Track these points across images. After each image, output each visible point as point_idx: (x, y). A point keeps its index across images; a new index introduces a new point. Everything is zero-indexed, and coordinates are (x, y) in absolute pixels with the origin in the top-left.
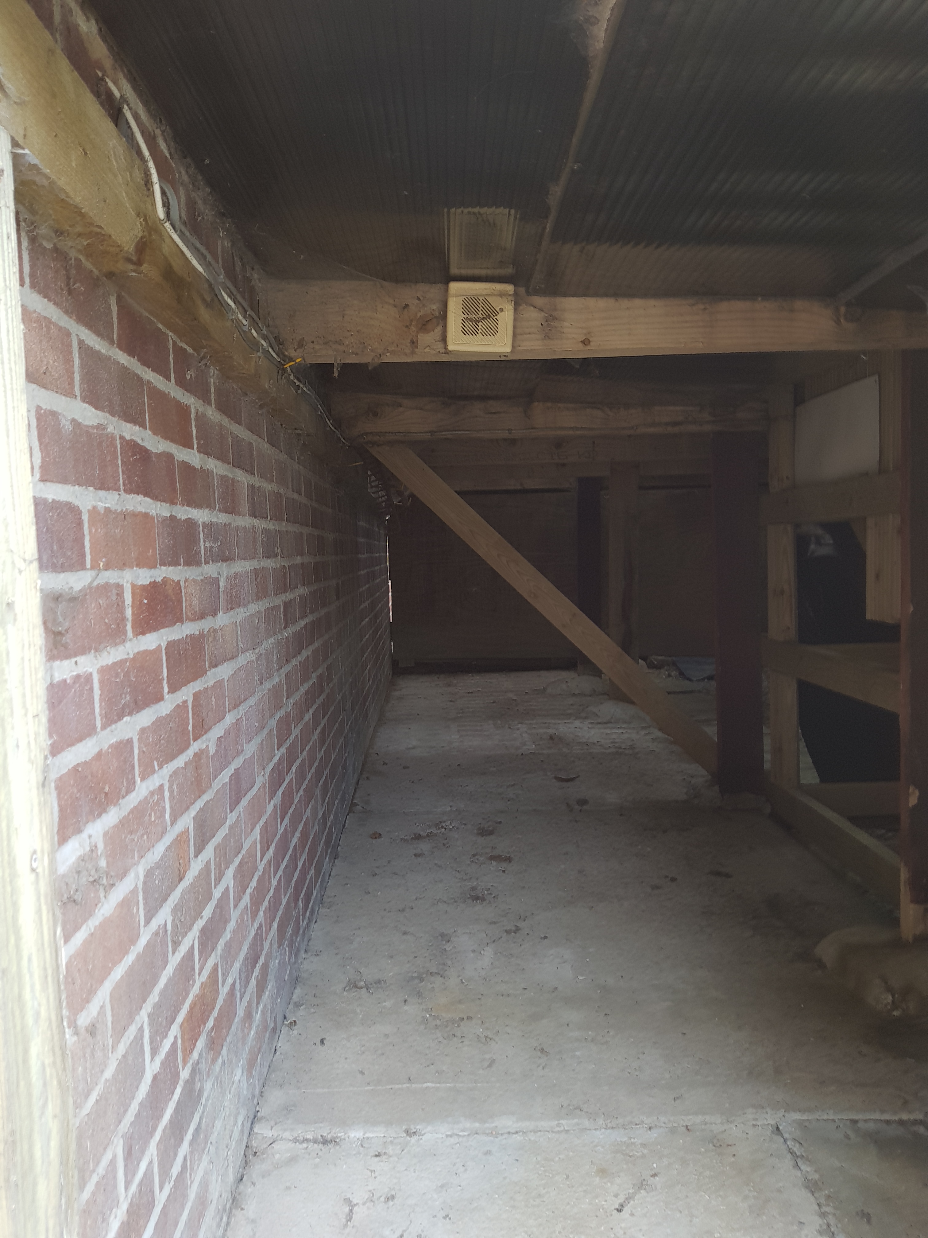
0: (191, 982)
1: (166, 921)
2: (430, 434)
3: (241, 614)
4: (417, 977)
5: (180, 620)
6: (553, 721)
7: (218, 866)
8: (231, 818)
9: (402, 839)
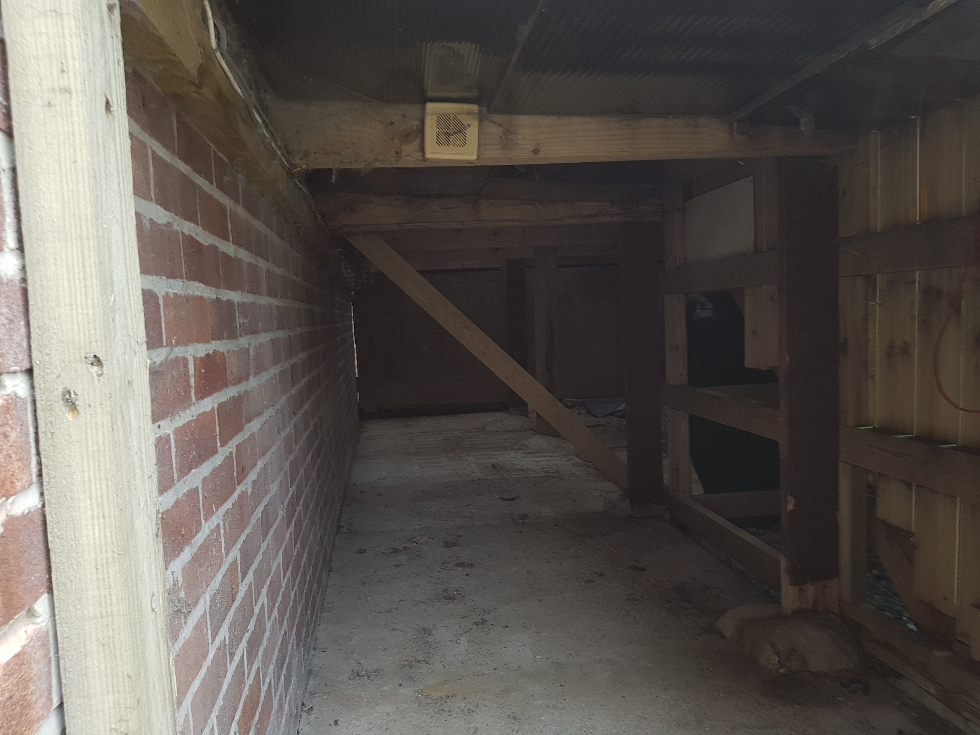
0: (243, 686)
1: (225, 637)
2: (396, 226)
3: (265, 377)
4: (408, 665)
5: (226, 385)
6: (493, 453)
7: (257, 587)
8: (264, 546)
9: (383, 553)
